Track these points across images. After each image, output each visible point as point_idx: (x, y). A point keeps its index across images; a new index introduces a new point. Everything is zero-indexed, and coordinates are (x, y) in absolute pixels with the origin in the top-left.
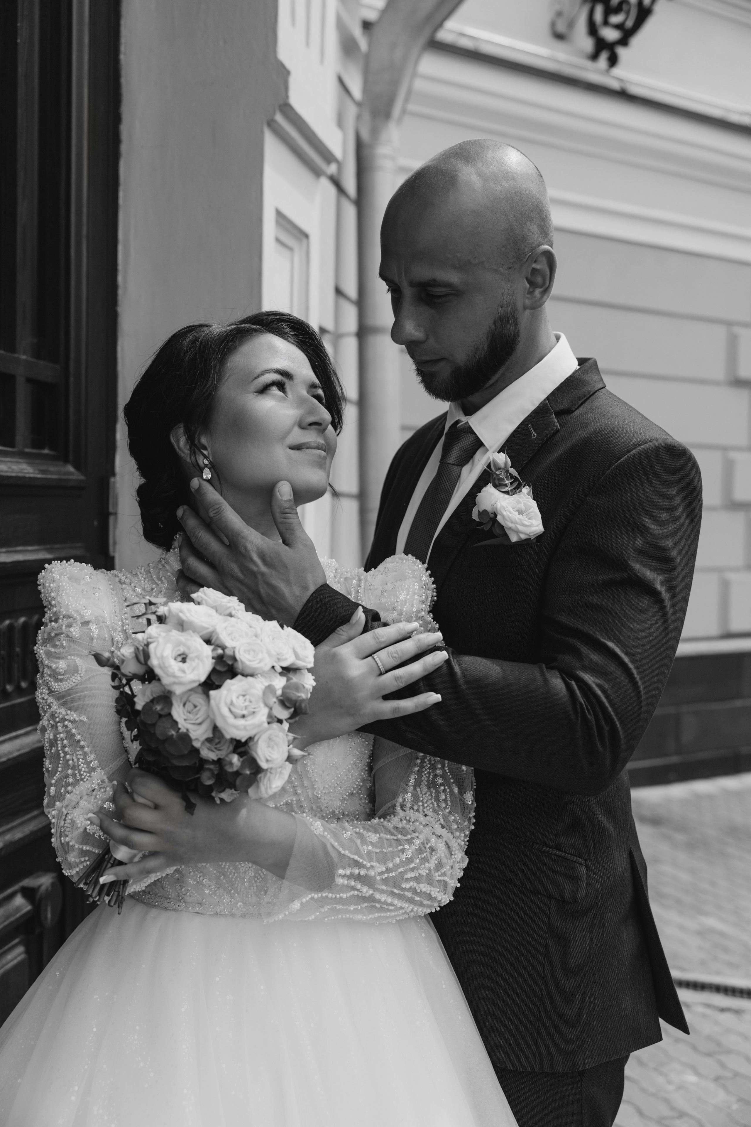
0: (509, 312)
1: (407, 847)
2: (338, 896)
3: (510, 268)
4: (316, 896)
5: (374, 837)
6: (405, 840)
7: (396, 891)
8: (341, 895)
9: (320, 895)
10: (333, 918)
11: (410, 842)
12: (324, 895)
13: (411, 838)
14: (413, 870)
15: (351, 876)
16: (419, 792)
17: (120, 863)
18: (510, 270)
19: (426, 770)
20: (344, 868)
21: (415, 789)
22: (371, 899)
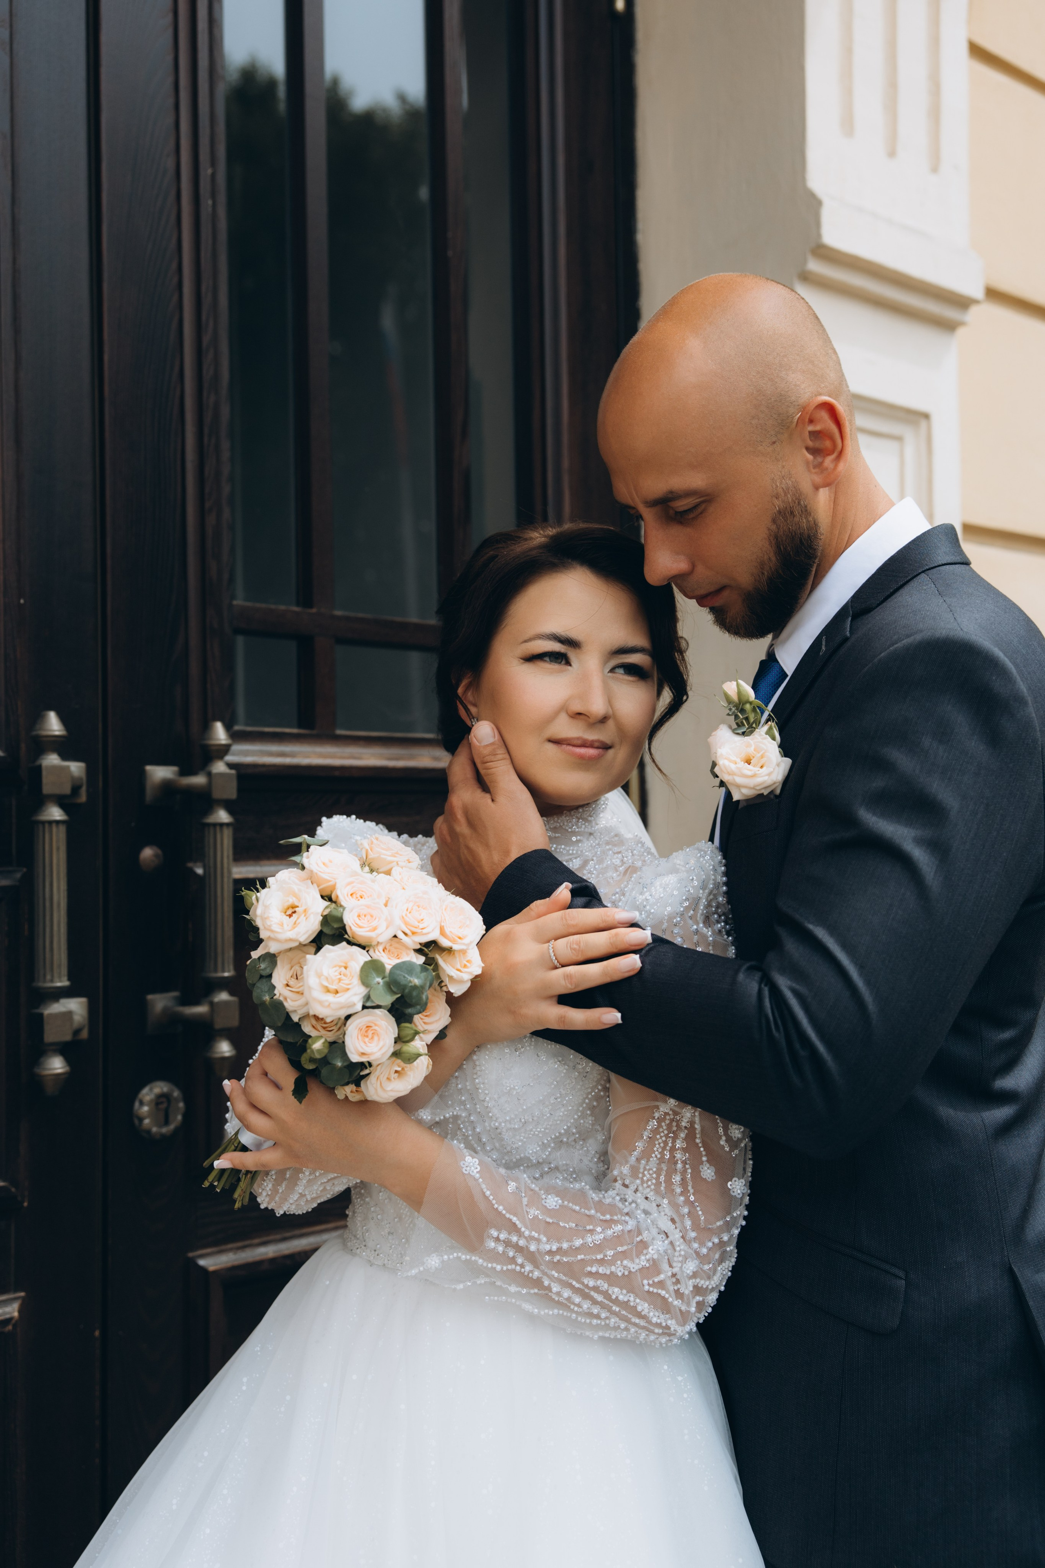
0: (790, 500)
1: (599, 1229)
2: (490, 1265)
3: (774, 443)
4: (464, 1257)
5: (553, 1202)
6: (601, 1220)
7: (574, 1283)
8: (494, 1265)
9: (468, 1257)
10: (496, 1298)
11: (608, 1223)
12: (473, 1258)
13: (611, 1219)
14: (601, 1262)
15: (508, 1243)
16: (642, 1166)
17: (244, 1149)
18: (775, 445)
19: (661, 1137)
20: (499, 1230)
21: (638, 1160)
22: (538, 1283)
